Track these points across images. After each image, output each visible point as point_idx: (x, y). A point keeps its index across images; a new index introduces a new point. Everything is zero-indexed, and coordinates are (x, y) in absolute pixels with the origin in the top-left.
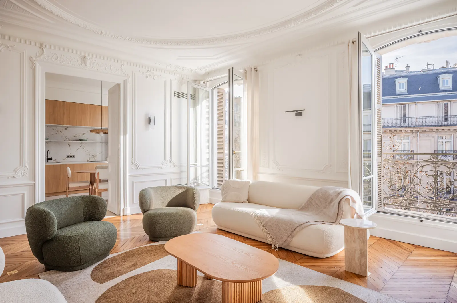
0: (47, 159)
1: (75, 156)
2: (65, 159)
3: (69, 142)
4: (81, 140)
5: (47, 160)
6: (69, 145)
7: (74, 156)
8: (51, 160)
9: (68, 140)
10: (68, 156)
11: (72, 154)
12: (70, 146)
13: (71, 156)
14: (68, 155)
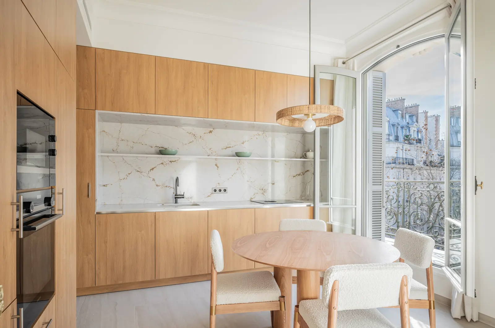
0: (176, 195)
1: (228, 190)
2: (209, 196)
3: (216, 159)
4: (238, 155)
5: (176, 198)
6: (216, 165)
7: (225, 190)
8: (183, 198)
9: (214, 156)
10: (215, 191)
11: (222, 187)
12: (218, 167)
13: (220, 191)
14: (214, 186)
